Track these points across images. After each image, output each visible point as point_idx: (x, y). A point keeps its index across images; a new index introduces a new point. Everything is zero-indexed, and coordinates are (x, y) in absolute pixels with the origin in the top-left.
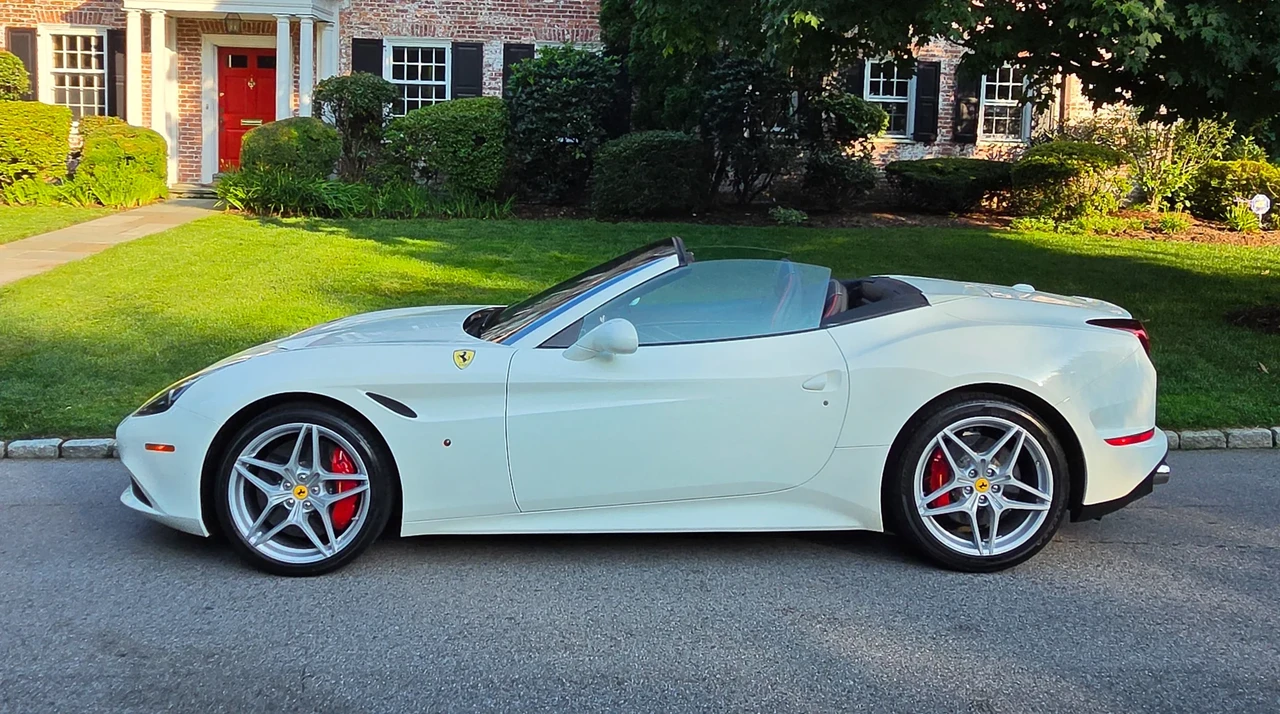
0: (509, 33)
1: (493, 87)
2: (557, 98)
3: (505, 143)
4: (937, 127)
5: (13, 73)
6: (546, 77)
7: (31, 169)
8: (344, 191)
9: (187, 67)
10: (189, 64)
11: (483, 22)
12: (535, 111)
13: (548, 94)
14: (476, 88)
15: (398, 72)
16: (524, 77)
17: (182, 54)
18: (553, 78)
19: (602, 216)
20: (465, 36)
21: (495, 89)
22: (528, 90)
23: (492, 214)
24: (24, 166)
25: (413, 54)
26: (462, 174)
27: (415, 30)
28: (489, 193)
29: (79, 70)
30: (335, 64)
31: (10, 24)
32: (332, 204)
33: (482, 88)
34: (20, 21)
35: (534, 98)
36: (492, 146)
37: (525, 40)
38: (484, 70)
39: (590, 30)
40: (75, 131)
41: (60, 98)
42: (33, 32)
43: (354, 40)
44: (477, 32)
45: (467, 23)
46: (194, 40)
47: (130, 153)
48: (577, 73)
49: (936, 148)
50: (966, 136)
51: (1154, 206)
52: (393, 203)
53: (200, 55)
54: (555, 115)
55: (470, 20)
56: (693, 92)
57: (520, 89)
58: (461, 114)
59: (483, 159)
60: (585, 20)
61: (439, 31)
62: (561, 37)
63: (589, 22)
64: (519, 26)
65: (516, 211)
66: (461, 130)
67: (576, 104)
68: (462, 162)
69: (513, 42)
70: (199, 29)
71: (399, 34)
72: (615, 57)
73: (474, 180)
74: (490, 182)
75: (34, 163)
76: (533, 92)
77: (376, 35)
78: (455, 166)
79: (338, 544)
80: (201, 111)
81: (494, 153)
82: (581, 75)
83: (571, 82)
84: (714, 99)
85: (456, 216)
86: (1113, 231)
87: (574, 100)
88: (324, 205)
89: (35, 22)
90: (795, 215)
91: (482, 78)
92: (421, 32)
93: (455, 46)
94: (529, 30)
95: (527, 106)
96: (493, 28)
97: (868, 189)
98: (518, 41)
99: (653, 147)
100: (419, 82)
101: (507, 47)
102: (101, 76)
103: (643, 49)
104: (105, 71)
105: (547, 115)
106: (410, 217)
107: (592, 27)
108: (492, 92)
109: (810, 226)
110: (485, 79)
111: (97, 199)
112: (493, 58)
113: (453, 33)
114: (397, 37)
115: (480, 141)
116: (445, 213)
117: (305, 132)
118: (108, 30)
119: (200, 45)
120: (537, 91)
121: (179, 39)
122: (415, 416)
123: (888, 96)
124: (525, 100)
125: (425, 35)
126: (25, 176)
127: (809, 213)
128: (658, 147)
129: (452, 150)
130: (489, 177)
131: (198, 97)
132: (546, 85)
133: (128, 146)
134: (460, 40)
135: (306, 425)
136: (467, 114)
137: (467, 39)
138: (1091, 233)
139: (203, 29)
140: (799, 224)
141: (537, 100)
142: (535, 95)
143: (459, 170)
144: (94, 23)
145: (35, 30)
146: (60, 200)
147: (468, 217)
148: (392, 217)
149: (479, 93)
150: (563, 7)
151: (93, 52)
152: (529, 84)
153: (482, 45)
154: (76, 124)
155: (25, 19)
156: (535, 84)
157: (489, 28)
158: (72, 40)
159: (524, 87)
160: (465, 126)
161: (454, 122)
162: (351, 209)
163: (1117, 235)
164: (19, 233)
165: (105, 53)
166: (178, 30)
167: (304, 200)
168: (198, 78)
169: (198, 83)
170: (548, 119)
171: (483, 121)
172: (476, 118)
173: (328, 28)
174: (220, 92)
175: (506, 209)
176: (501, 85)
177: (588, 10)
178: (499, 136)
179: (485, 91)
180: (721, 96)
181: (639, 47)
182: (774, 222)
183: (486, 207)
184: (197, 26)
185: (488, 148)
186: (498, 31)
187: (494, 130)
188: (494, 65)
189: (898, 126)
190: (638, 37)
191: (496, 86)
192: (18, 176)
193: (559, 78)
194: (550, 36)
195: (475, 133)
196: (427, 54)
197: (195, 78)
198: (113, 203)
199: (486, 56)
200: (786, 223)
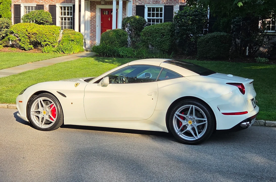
0: (181, 2)
2: (186, 22)
3: (171, 36)
5: (48, 17)
6: (183, 16)
7: (49, 43)
8: (126, 50)
9: (92, 14)
10: (93, 14)
13: (183, 21)
14: (171, 19)
15: (149, 15)
16: (177, 16)
17: (91, 11)
20: (168, 4)
23: (166, 58)
24: (47, 42)
25: (153, 9)
28: (166, 51)
29: (66, 16)
30: (131, 12)
31: (50, 4)
32: (121, 54)
34: (52, 3)
36: (166, 37)
37: (186, 4)
38: (174, 14)
40: (61, 33)
41: (62, 24)
42: (55, 6)
43: (136, 5)
44: (172, 2)
46: (94, 7)
47: (73, 39)
52: (138, 54)
53: (96, 11)
54: (185, 28)
58: (158, 28)
59: (164, 41)
61: (161, 2)
65: (174, 57)
66: (157, 32)
68: (158, 42)
69: (182, 5)
70: (96, 4)
71: (149, 3)
73: (162, 47)
74: (166, 48)
75: (50, 42)
77: (143, 4)
78: (156, 43)
80: (96, 27)
81: (168, 39)
82: (194, 15)
83: (190, 17)
88: (119, 54)
89: (56, 3)
91: (173, 16)
92: (155, 3)
93: (165, 6)
98: (184, 4)
99: (214, 37)
100: (155, 18)
101: (180, 6)
102: (71, 17)
104: (72, 16)
106: (143, 58)
111: (63, 51)
113: (165, 3)
114: (148, 5)
115: (163, 36)
117: (117, 33)
118: (73, 5)
119: (96, 8)
120: (180, 20)
121: (91, 7)
124: (177, 23)
125: (157, 4)
126: (48, 45)
128: (216, 38)
129: (155, 38)
130: (166, 46)
131: (95, 23)
132: (183, 19)
133: (72, 37)
134: (167, 5)
137: (169, 4)
139: (97, 4)
140: (264, 63)
141: (180, 23)
142: (180, 22)
144: (70, 3)
145: (56, 5)
146: (54, 52)
148: (138, 58)
151: (70, 11)
153: (173, 6)
154: (62, 31)
155: (53, 3)
156: (180, 18)
157: (175, 1)
158: (65, 7)
159: (177, 19)
160: (159, 31)
161: (155, 30)
162: (126, 55)
164: (38, 60)
165: (72, 11)
166: (91, 4)
167: (114, 53)
168: (95, 18)
169: (95, 19)
170: (183, 29)
172: (162, 29)
173: (129, 2)
174: (101, 21)
175: (171, 56)
178: (169, 34)
180: (236, 21)
182: (255, 62)
184: (95, 3)
185: (165, 38)
186: (178, 2)
187: (167, 32)
192: (46, 45)
195: (162, 33)
196: (157, 10)
197: (94, 18)
198: (67, 53)
199: (174, 9)
200: (260, 62)
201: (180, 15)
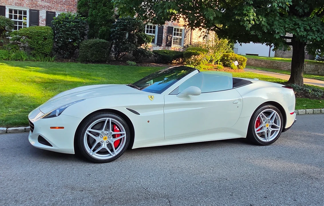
0: (47, 8)
1: (42, 23)
2: (70, 28)
3: (52, 40)
4: (162, 42)
6: (65, 22)
11: (40, 4)
12: (63, 31)
13: (67, 27)
14: (37, 23)
15: (10, 16)
16: (59, 21)
18: (67, 22)
19: (82, 62)
20: (33, 8)
21: (43, 24)
22: (60, 25)
23: (49, 61)
25: (16, 11)
26: (39, 49)
27: (17, 4)
28: (48, 54)
33: (39, 24)
35: (62, 27)
37: (53, 11)
38: (40, 18)
39: (73, 9)
44: (37, 7)
45: (34, 4)
48: (74, 21)
49: (162, 47)
50: (169, 45)
51: (213, 63)
52: (17, 56)
55: (35, 3)
56: (107, 29)
57: (57, 24)
58: (39, 31)
59: (46, 44)
60: (71, 6)
61: (25, 5)
62: (64, 11)
63: (72, 7)
64: (51, 6)
65: (56, 60)
66: (39, 35)
67: (75, 30)
68: (40, 45)
69: (49, 11)
71: (11, 5)
72: (84, 18)
74: (48, 51)
76: (62, 26)
77: (3, 5)
78: (37, 46)
79: (116, 152)
81: (50, 43)
82: (76, 22)
83: (73, 24)
84: (114, 31)
85: (37, 61)
86: (207, 68)
87: (74, 29)
90: (134, 63)
91: (39, 21)
92: (19, 5)
93: (30, 10)
94: (54, 8)
95: (60, 30)
96: (43, 6)
97: (150, 57)
98: (51, 11)
99: (97, 43)
100: (18, 20)
101: (47, 12)
103: (93, 16)
105: (66, 32)
106: (22, 61)
107: (73, 8)
108: (42, 25)
109: (137, 66)
110: (40, 21)
112: (43, 15)
113: (29, 6)
115: (45, 39)
116: (34, 60)
120: (63, 25)
122: (139, 114)
123: (151, 34)
124: (59, 28)
125: (20, 6)
127: (137, 63)
128: (99, 44)
129: (36, 41)
130: (48, 49)
132: (66, 24)
134: (32, 8)
135: (108, 118)
136: (41, 31)
138: (203, 69)
140: (135, 65)
141: (63, 28)
143: (38, 47)
147: (41, 61)
148: (16, 60)
149: (38, 25)
150: (64, 2)
152: (60, 23)
153: (39, 10)
156: (62, 24)
157: (41, 6)
160: (41, 34)
161: (37, 33)
163: (208, 70)
170: (66, 34)
171: (46, 33)
172: (44, 32)
175: (53, 59)
176: (45, 23)
177: (72, 4)
178: (51, 38)
179: (40, 25)
181: (92, 15)
182: (128, 65)
183: (47, 59)
185: (48, 41)
186: (44, 7)
187: (50, 36)
188: (43, 17)
189: (153, 41)
190: (92, 12)
191: (44, 23)
193: (70, 22)
194: (60, 10)
195: (44, 36)
196: (20, 12)
199: (40, 14)
200: (131, 65)
201: (62, 21)
